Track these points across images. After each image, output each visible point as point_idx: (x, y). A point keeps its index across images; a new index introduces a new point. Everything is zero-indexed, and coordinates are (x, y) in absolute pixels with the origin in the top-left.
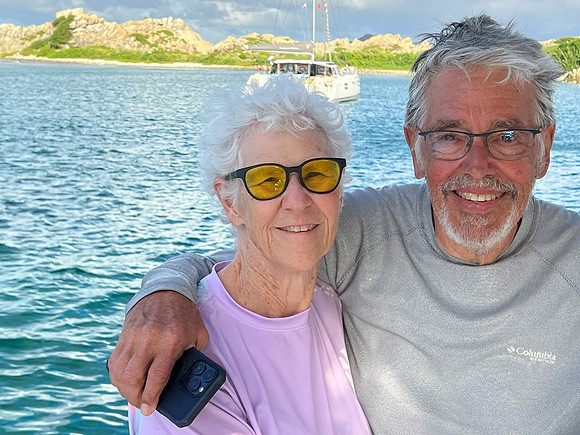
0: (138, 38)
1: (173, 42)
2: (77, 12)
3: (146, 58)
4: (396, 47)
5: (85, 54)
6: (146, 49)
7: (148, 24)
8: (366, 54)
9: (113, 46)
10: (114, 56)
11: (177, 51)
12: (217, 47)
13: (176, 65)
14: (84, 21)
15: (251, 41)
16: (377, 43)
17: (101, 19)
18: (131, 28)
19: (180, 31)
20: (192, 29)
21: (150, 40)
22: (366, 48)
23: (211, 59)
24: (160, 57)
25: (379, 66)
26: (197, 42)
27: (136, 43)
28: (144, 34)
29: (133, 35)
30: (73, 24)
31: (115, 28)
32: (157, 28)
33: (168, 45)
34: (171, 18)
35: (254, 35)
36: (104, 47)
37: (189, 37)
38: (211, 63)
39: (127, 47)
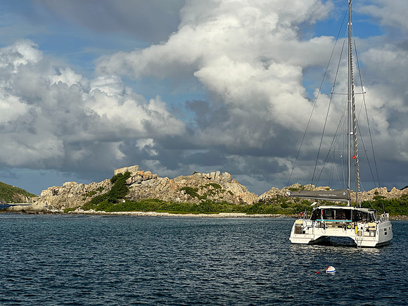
0: (188, 191)
1: (221, 194)
2: (133, 170)
3: (194, 209)
7: (198, 178)
9: (165, 199)
10: (165, 209)
11: (225, 202)
12: (261, 197)
13: (221, 215)
14: (139, 177)
17: (154, 176)
18: (182, 182)
19: (228, 184)
26: (243, 193)
27: (186, 196)
29: (183, 189)
30: (129, 180)
31: (168, 182)
34: (219, 173)
35: (296, 186)
36: (156, 200)
37: (235, 189)
38: (255, 213)
39: (178, 199)
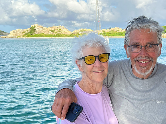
0: (52, 31)
1: (61, 32)
2: (36, 25)
3: (54, 36)
4: (118, 30)
5: (39, 36)
6: (54, 34)
7: (54, 27)
8: (110, 33)
9: (46, 33)
10: (46, 36)
11: (62, 34)
12: (72, 32)
13: (62, 37)
14: (38, 27)
15: (81, 31)
16: (113, 30)
17: (42, 27)
18: (50, 29)
19: (63, 29)
20: (66, 28)
21: (55, 31)
22: (110, 31)
23: (71, 35)
24: (58, 36)
25: (114, 36)
26: (67, 31)
28: (54, 30)
29: (51, 30)
30: (35, 28)
31: (46, 29)
32: (57, 28)
33: (60, 33)
34: (60, 26)
35: (82, 29)
36: (43, 34)
37: (65, 30)
38: (71, 37)
39: (50, 33)
